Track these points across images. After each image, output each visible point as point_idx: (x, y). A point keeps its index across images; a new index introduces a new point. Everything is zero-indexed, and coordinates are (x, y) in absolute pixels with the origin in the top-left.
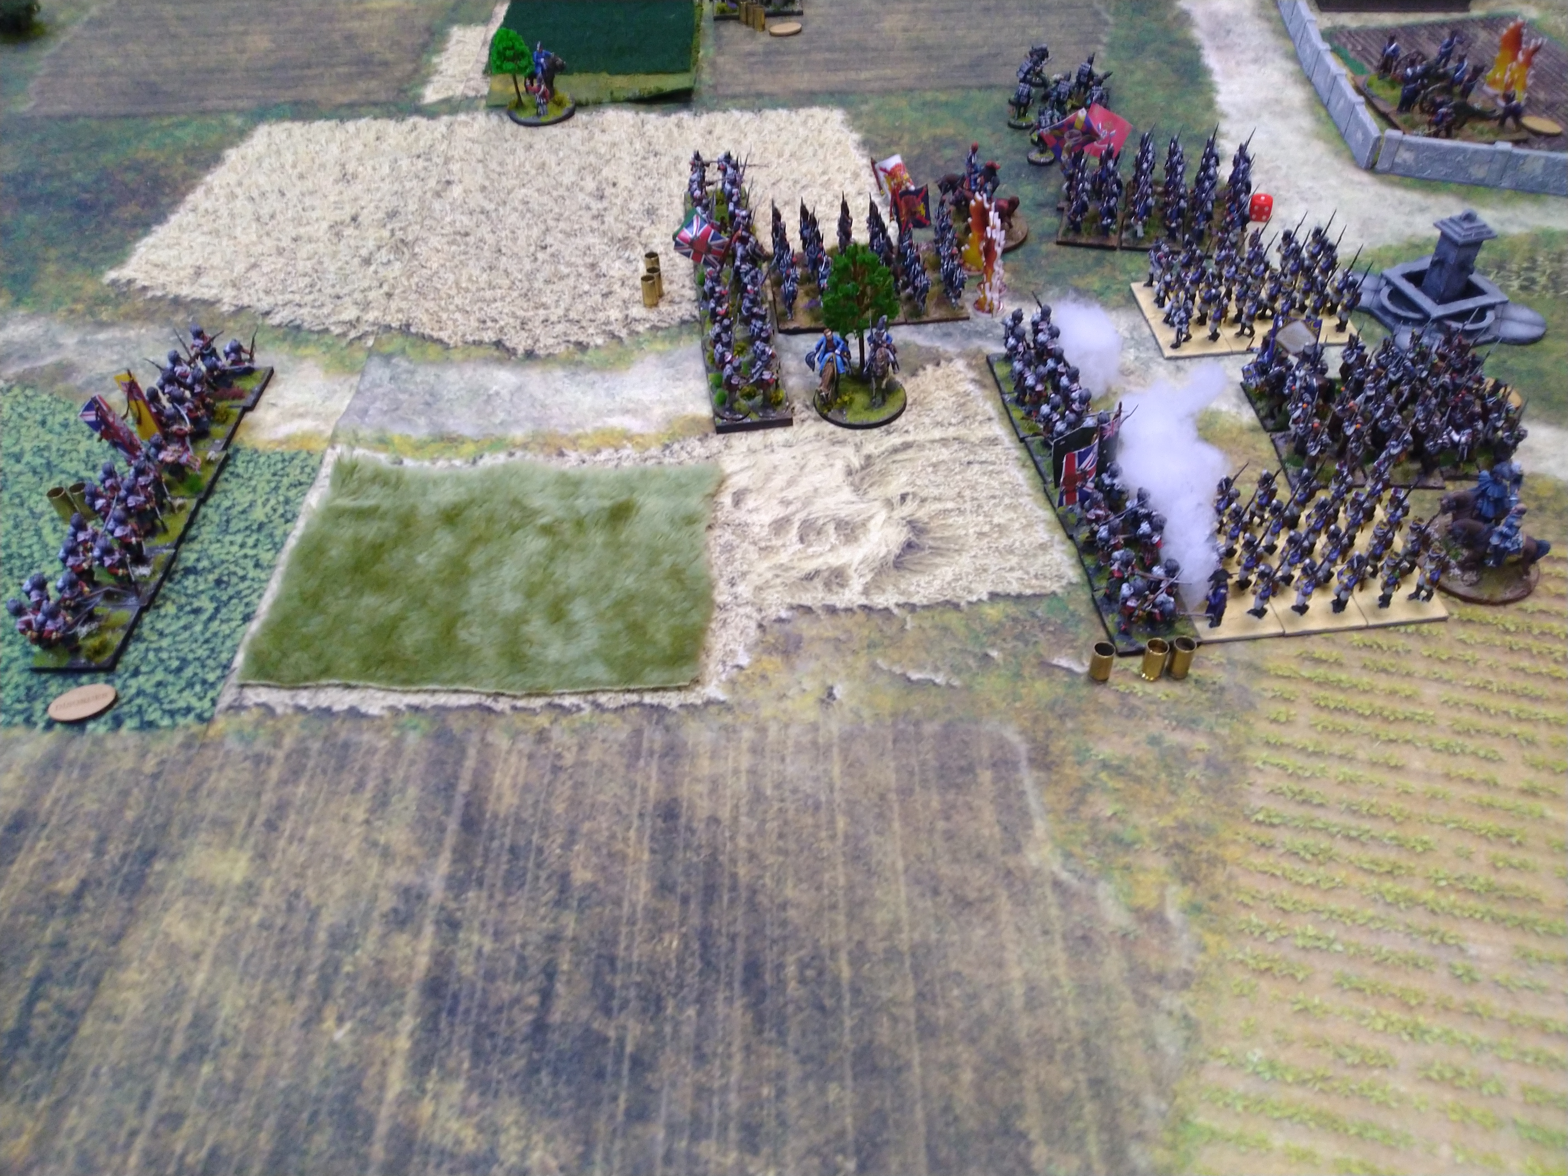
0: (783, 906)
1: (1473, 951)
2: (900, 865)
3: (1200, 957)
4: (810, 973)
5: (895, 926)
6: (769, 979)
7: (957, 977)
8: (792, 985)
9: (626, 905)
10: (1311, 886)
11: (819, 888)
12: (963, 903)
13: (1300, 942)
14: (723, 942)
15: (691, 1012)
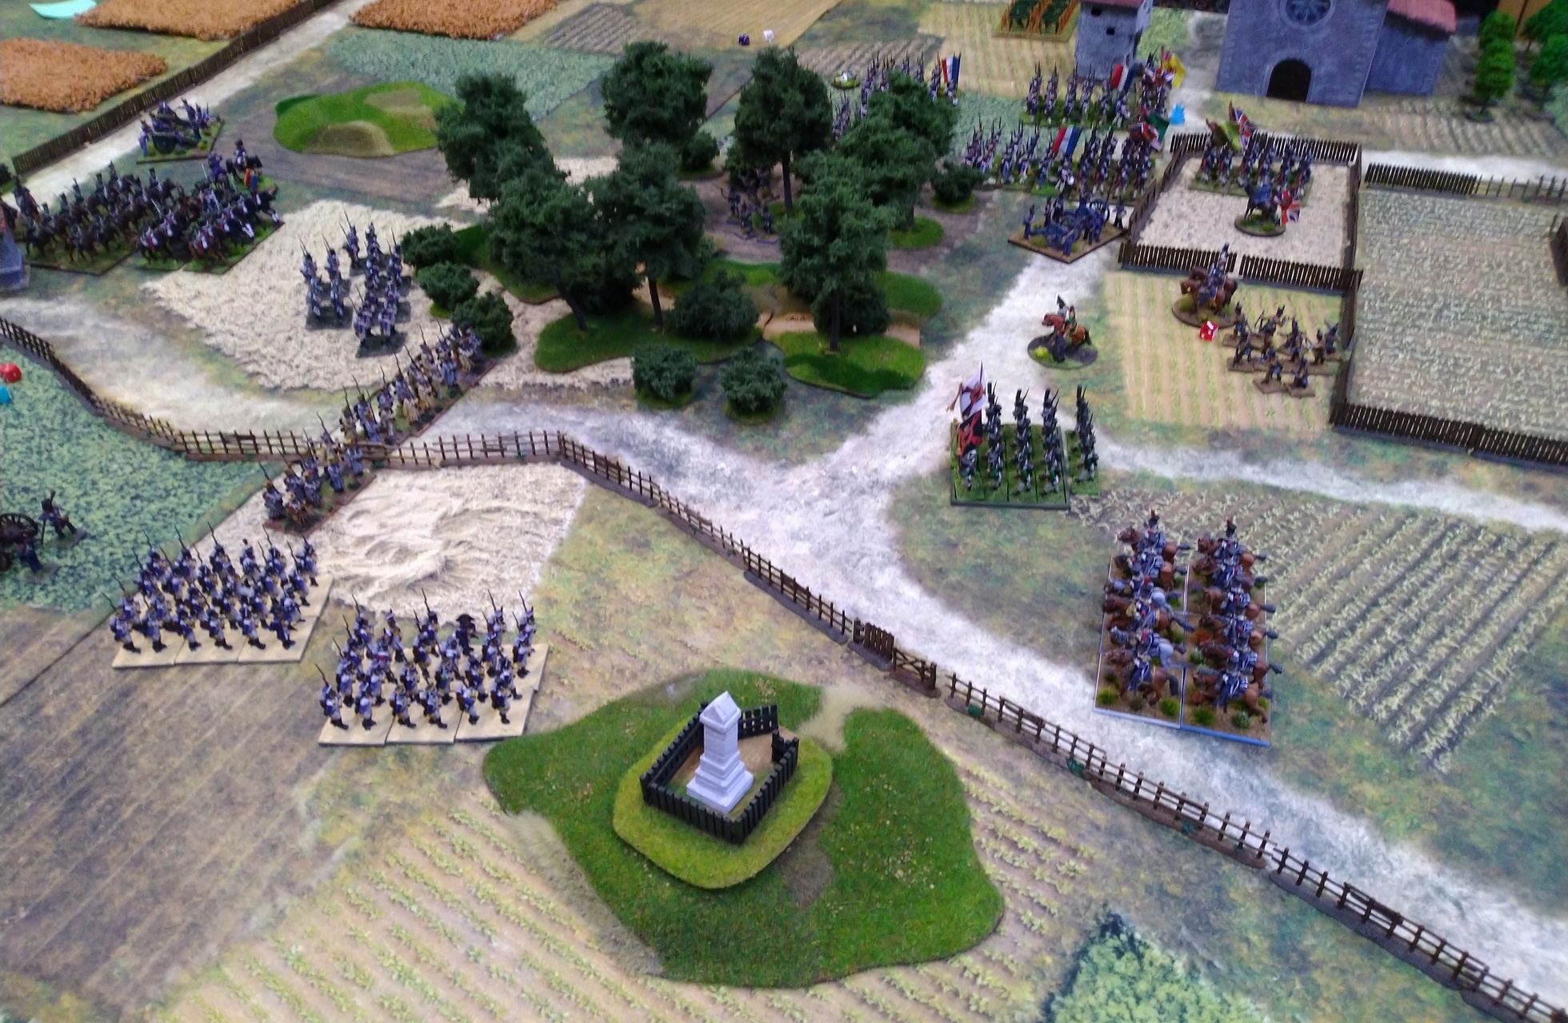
0: (130, 766)
1: (495, 944)
2: (218, 767)
3: (327, 882)
4: (109, 807)
5: (179, 801)
6: (85, 802)
7: (182, 840)
8: (94, 810)
9: (53, 734)
10: (440, 868)
11: (159, 764)
12: (230, 802)
13: (394, 896)
14: (82, 774)
15: (28, 804)
